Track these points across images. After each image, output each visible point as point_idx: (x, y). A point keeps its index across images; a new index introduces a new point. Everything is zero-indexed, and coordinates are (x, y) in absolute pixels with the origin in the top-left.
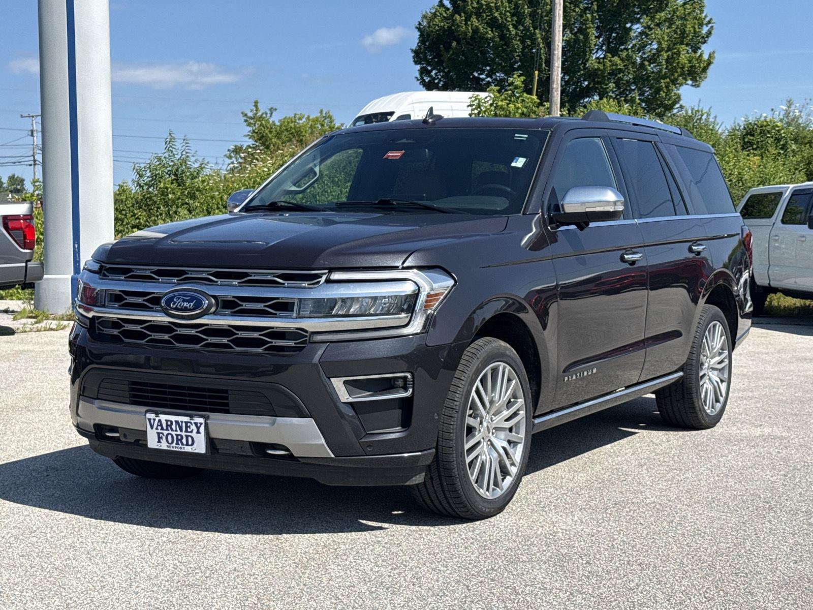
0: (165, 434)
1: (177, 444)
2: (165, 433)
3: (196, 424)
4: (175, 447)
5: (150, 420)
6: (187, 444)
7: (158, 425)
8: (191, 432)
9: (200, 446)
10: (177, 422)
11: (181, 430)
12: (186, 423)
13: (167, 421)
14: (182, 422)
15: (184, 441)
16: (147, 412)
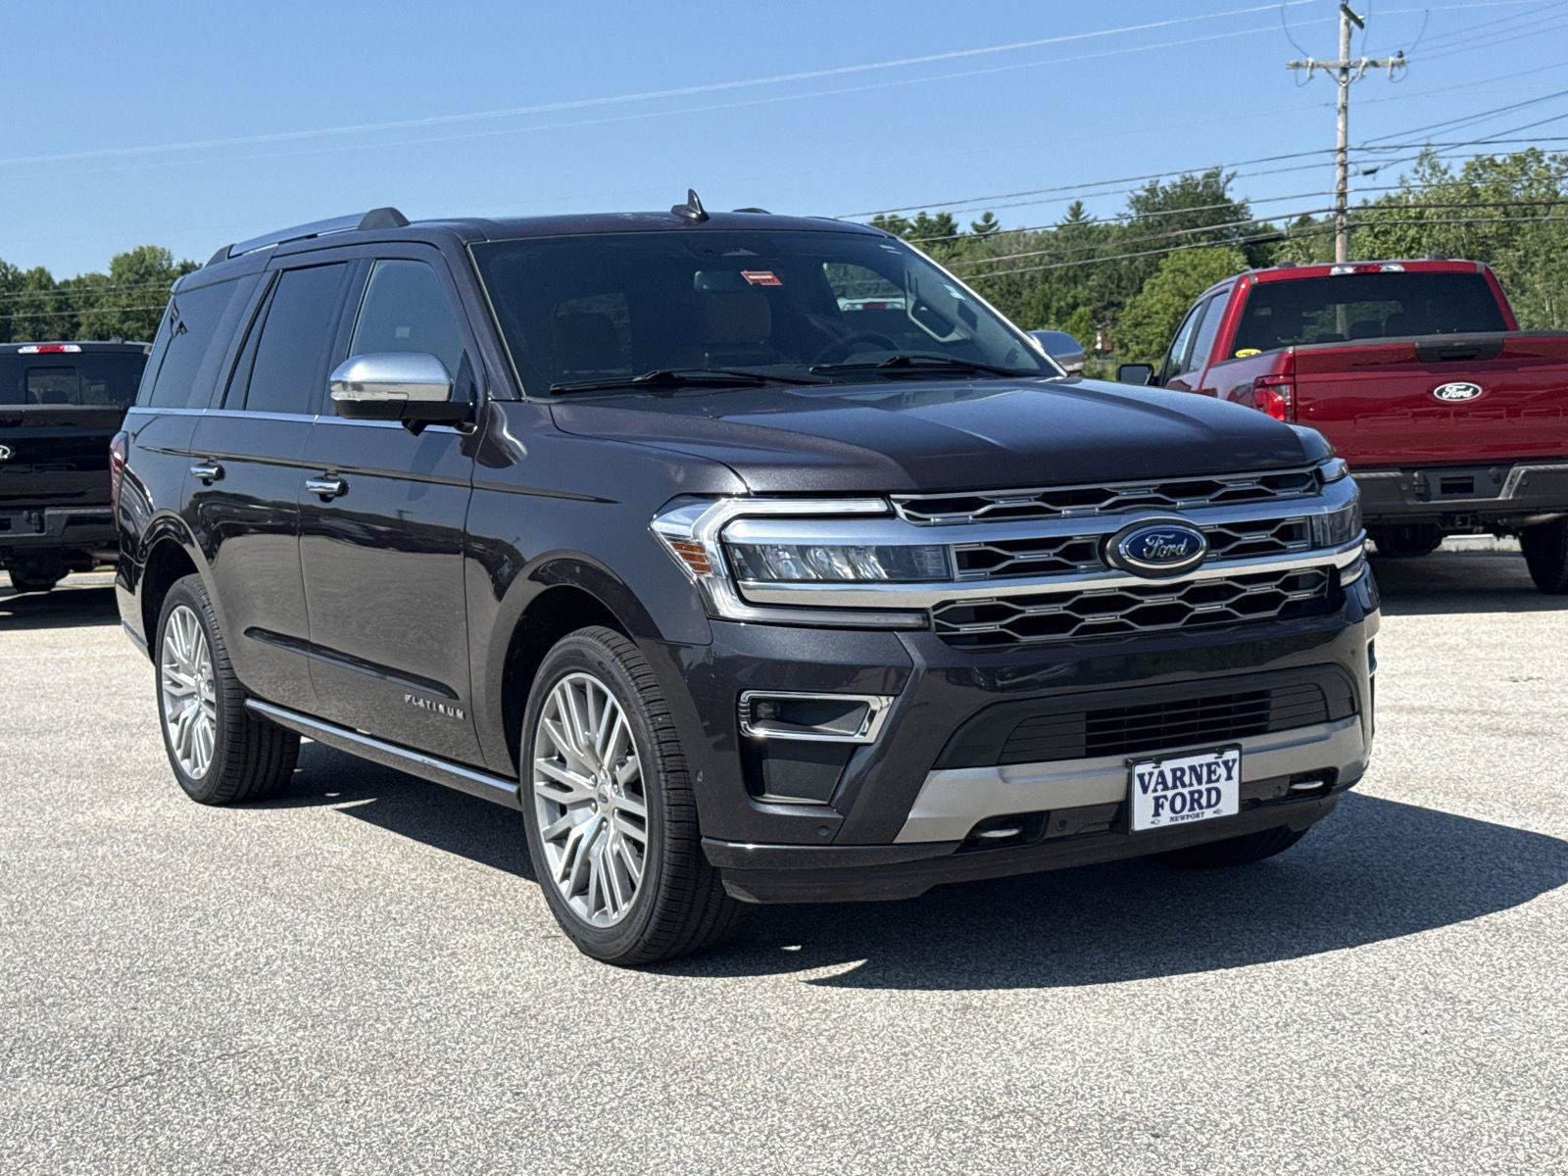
0: (1169, 798)
1: (1192, 809)
2: (1170, 794)
3: (1226, 763)
4: (1188, 817)
5: (1141, 777)
6: (1209, 806)
7: (1157, 783)
8: (1217, 780)
9: (1230, 805)
10: (1192, 768)
11: (1200, 782)
12: (1209, 765)
13: (1174, 771)
14: (1201, 766)
15: (1204, 801)
16: (1137, 762)
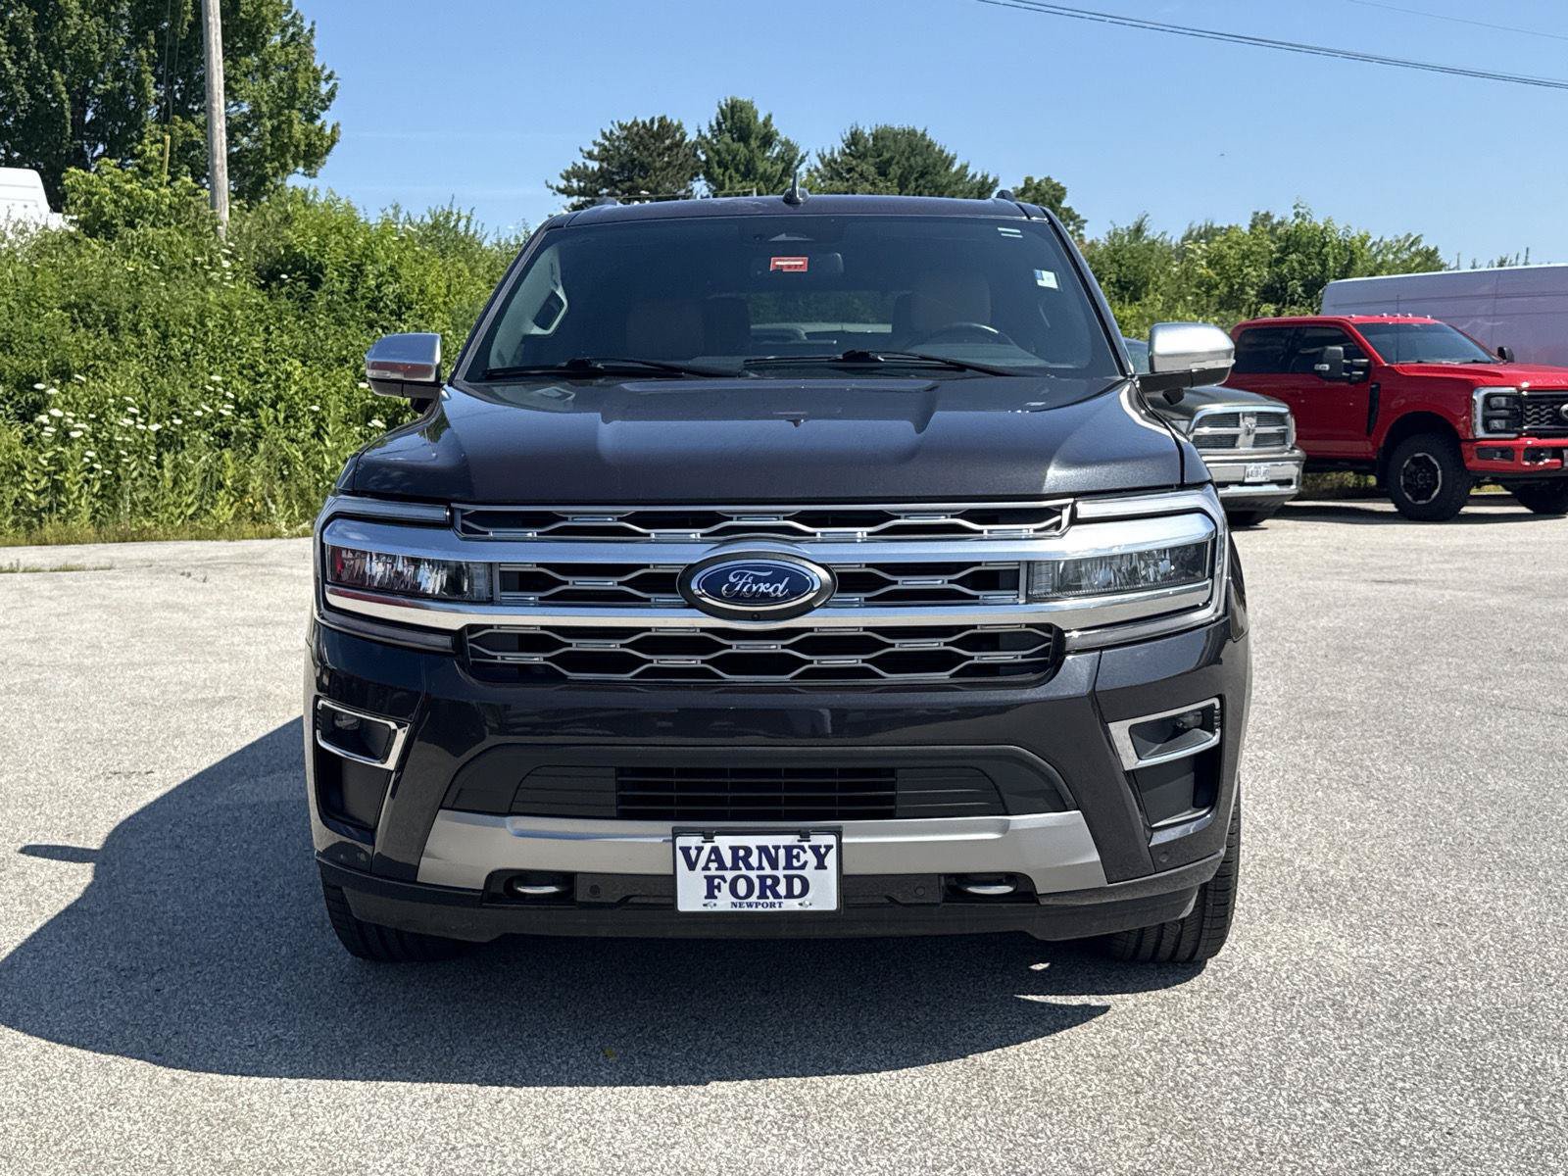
0: (729, 879)
1: (763, 895)
2: (729, 875)
3: (815, 849)
4: (756, 905)
5: (686, 850)
6: (790, 895)
7: (709, 860)
8: (803, 867)
9: (823, 896)
10: (763, 849)
11: (774, 865)
12: (789, 849)
13: (734, 850)
14: (777, 848)
15: (782, 889)
16: (676, 833)
